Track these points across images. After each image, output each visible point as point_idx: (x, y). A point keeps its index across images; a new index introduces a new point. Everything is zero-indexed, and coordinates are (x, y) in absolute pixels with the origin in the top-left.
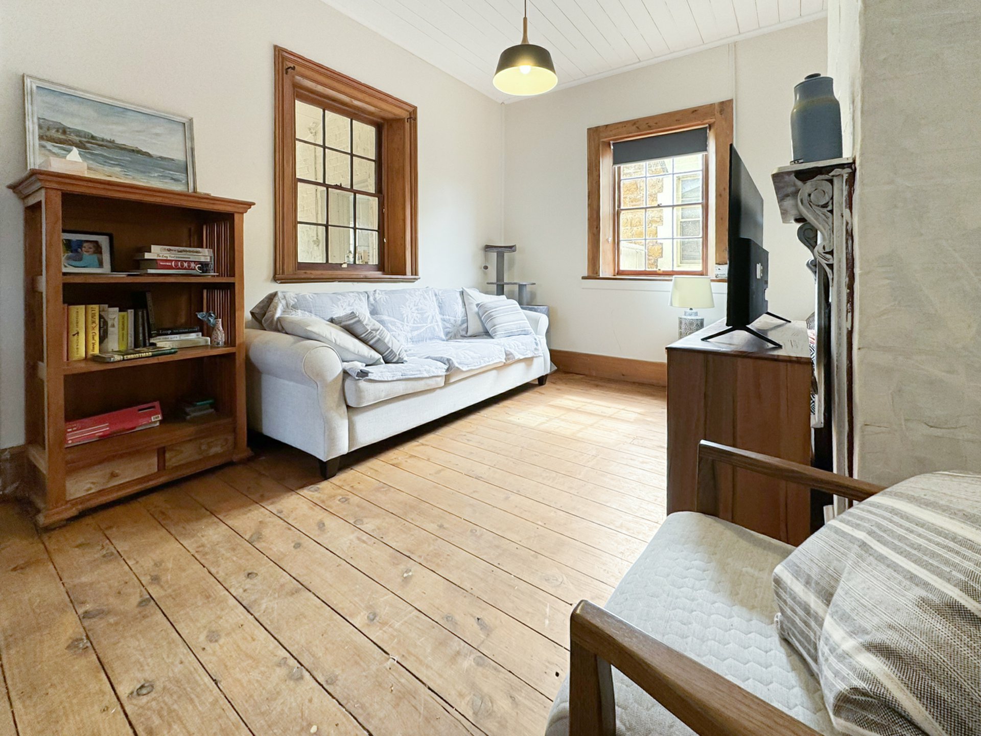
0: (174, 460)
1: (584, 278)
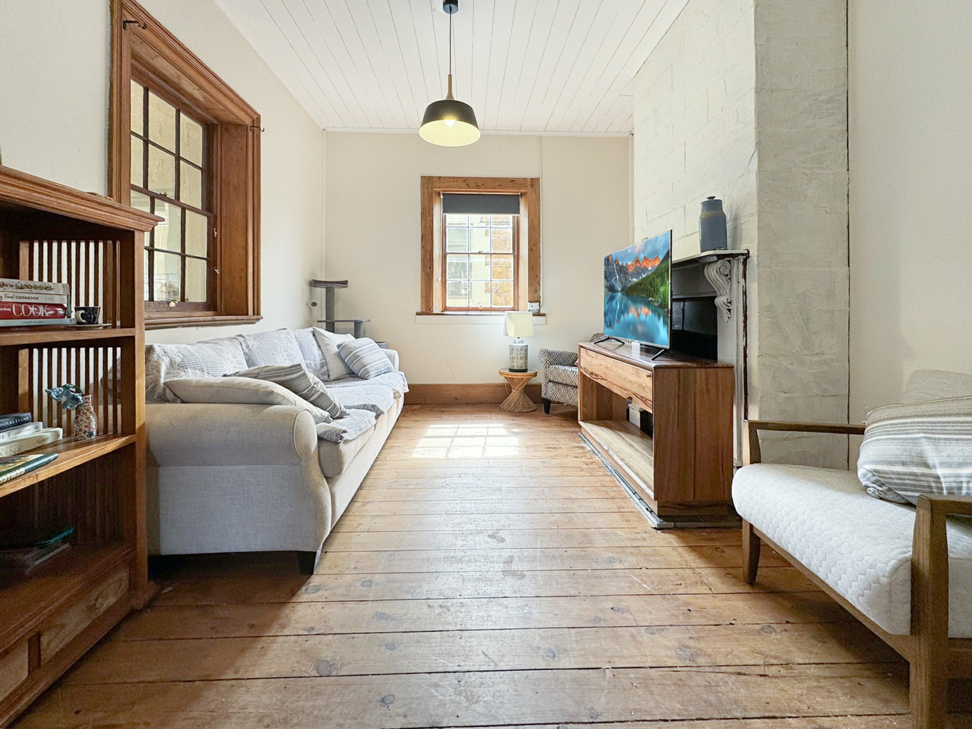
0: (53, 645)
1: (418, 314)
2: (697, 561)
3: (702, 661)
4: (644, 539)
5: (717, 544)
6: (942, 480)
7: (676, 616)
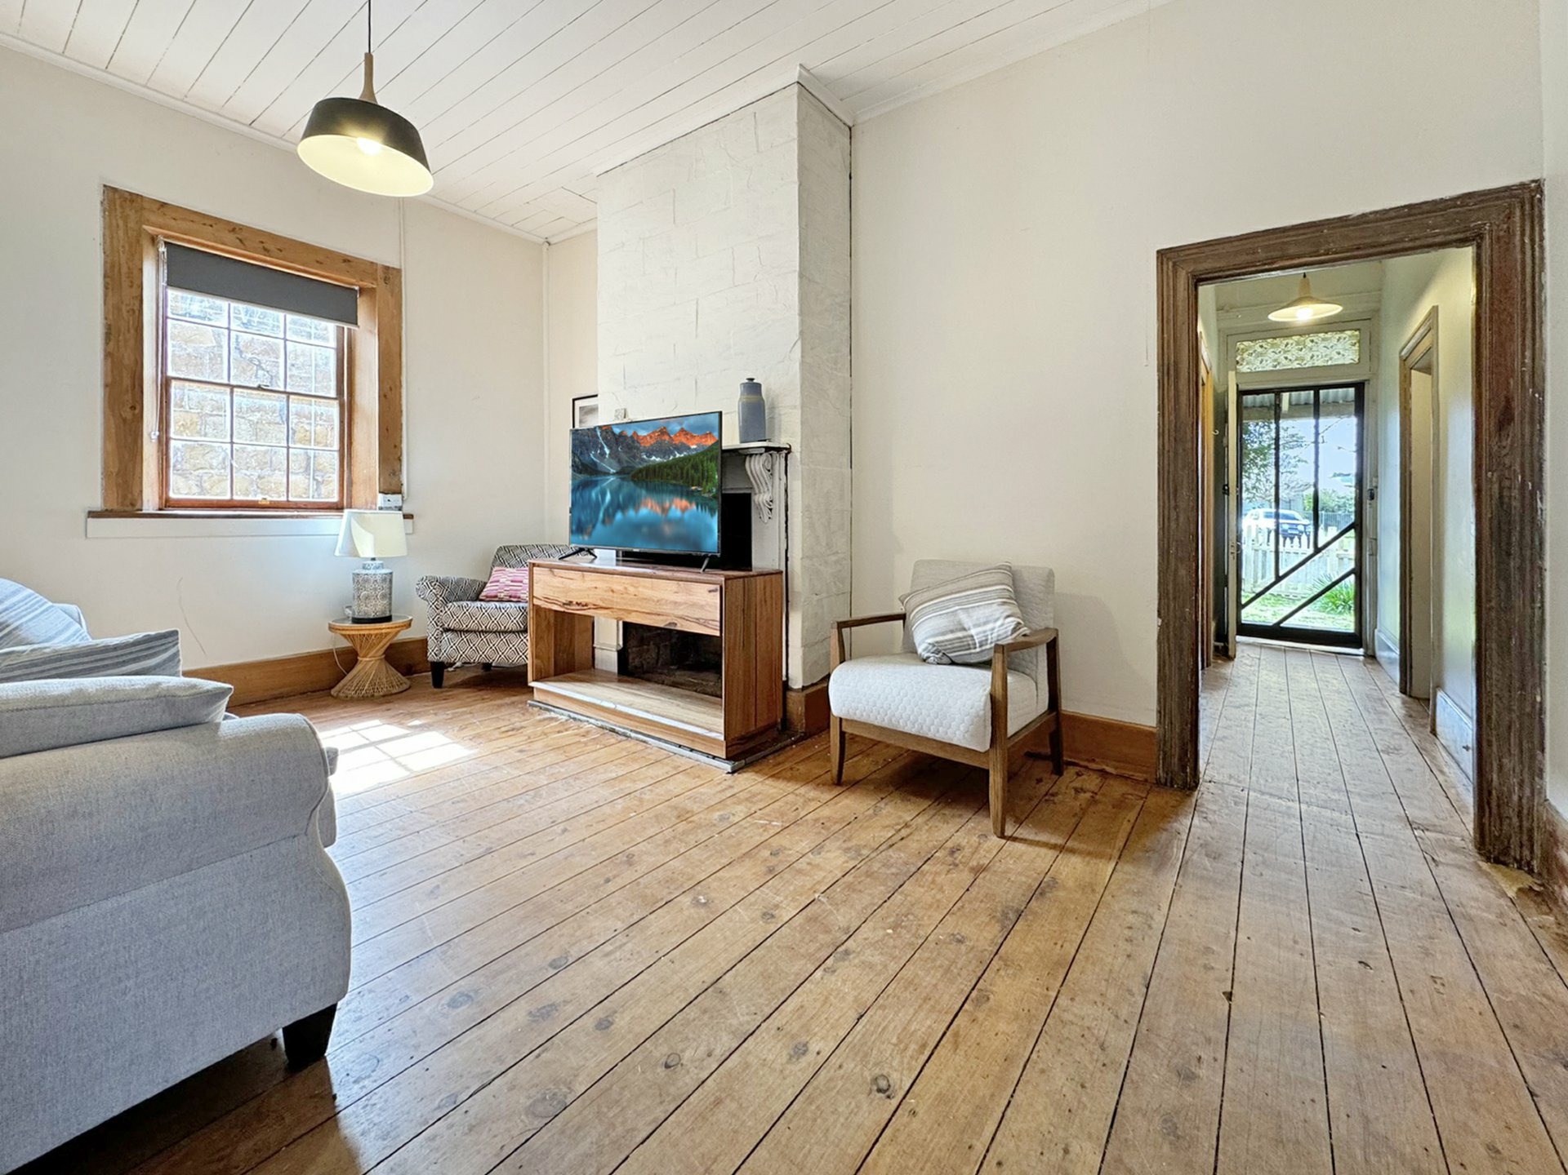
1: (93, 514)
2: (789, 784)
3: (865, 852)
4: (731, 787)
5: (787, 765)
6: (975, 637)
7: (820, 833)
